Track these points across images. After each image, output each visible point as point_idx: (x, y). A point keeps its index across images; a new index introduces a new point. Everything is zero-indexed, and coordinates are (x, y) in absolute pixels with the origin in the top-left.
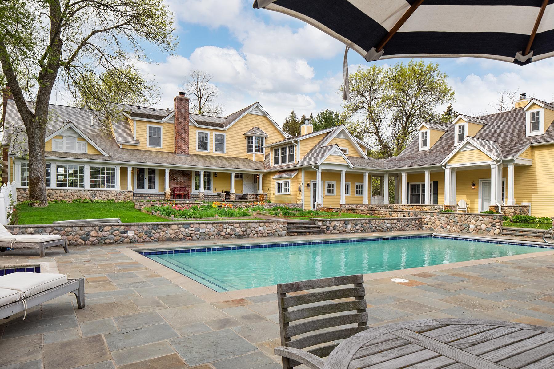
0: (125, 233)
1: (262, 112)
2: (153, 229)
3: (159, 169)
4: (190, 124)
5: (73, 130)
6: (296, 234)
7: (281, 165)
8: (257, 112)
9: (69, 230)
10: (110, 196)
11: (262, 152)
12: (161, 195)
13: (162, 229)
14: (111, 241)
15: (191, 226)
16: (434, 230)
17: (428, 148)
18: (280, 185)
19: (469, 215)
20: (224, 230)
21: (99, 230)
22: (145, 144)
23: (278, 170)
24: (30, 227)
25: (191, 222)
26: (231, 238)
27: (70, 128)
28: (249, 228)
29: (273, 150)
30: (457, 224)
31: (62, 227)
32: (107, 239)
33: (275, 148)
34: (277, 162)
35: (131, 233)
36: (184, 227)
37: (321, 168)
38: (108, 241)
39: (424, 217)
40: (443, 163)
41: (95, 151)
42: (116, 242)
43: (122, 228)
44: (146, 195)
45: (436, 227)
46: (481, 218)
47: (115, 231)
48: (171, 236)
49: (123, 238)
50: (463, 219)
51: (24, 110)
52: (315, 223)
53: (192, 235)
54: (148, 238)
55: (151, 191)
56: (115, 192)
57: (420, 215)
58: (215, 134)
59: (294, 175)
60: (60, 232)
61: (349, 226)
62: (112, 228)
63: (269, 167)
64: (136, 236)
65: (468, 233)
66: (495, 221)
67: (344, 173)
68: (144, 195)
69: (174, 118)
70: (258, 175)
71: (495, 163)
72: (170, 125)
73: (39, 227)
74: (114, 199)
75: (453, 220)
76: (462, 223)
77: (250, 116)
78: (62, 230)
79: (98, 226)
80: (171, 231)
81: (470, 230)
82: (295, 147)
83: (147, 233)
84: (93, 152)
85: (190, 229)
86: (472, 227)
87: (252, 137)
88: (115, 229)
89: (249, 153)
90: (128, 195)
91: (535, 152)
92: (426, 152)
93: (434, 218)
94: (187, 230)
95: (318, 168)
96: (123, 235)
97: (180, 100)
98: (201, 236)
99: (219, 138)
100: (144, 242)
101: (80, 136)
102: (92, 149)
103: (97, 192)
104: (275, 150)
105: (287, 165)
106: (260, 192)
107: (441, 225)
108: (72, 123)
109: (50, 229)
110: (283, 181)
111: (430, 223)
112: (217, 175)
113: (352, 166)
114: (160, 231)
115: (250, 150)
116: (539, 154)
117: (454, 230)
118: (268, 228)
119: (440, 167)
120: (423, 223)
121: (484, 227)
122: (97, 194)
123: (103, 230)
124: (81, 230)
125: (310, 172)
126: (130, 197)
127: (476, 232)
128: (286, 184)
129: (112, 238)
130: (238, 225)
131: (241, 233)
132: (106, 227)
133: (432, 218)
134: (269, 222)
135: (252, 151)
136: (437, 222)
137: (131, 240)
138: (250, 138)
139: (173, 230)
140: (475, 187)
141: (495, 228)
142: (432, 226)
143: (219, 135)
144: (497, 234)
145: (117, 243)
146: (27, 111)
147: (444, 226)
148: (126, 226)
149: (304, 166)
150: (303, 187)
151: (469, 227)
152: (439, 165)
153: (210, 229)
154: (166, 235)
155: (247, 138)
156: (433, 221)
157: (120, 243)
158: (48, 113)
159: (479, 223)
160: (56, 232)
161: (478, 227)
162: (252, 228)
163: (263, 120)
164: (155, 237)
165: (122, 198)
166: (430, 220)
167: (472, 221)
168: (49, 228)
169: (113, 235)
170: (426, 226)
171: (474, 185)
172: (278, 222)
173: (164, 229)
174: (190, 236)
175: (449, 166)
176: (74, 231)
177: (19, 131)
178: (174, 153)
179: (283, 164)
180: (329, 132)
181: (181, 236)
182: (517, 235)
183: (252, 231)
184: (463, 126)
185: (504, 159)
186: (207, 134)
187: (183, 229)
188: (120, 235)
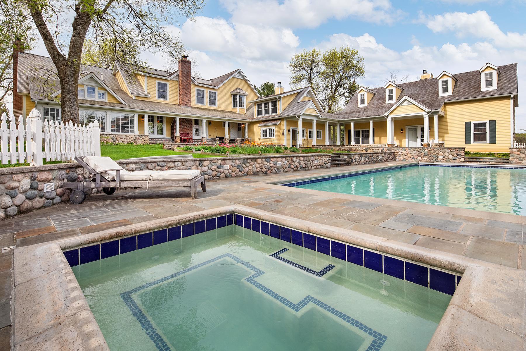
0: (221, 168)
1: (243, 77)
2: (243, 163)
3: (166, 117)
4: (192, 83)
5: (94, 80)
6: (336, 166)
7: (264, 116)
8: (239, 76)
9: (171, 166)
10: (130, 140)
11: (244, 107)
12: (168, 140)
13: (251, 163)
14: (210, 177)
15: (272, 159)
16: (407, 160)
17: (365, 105)
18: (265, 131)
19: (438, 149)
20: (293, 163)
21: (199, 164)
22: (154, 97)
23: (261, 120)
24: (132, 163)
25: (272, 156)
26: (298, 170)
27: (91, 78)
28: (309, 161)
29: (257, 105)
30: (427, 156)
31: (165, 162)
32: (206, 174)
33: (258, 104)
34: (260, 113)
35: (226, 168)
36: (266, 161)
37: (302, 117)
38: (207, 177)
39: (397, 151)
40: (386, 114)
41: (115, 100)
42: (214, 177)
43: (219, 162)
44: (156, 140)
45: (408, 158)
46: (448, 151)
47: (213, 165)
48: (257, 170)
49: (220, 173)
50: (432, 152)
51: (56, 53)
52: (340, 157)
53: (272, 168)
54: (240, 173)
55: (160, 136)
56: (134, 136)
57: (394, 150)
58: (210, 92)
59: (278, 123)
60: (163, 168)
61: (363, 158)
62: (211, 162)
63: (253, 118)
64: (230, 171)
65: (437, 161)
66: (461, 152)
67: (315, 121)
68: (155, 140)
69: (178, 76)
70: (243, 124)
71: (426, 114)
72: (175, 82)
73: (141, 163)
74: (134, 142)
75: (423, 153)
76: (431, 155)
77: (234, 79)
78: (164, 166)
79: (198, 161)
80: (257, 165)
81: (439, 159)
82: (277, 102)
83: (239, 167)
84: (112, 101)
85: (271, 162)
86: (440, 157)
87: (237, 95)
88: (213, 164)
89: (234, 107)
90: (145, 139)
91: (447, 107)
92: (364, 108)
93: (406, 151)
94: (268, 164)
95: (300, 118)
96: (220, 170)
97: (184, 62)
98: (278, 169)
99: (212, 94)
100: (237, 176)
101: (101, 85)
102: (111, 98)
103: (118, 136)
104: (258, 105)
105: (270, 116)
106: (246, 137)
107: (412, 157)
108: (93, 73)
109: (153, 165)
110: (268, 128)
111: (403, 156)
112: (212, 124)
113: (320, 117)
114: (248, 165)
115: (235, 105)
116: (448, 108)
117: (424, 160)
118: (321, 161)
119: (383, 117)
120: (396, 156)
121: (451, 157)
122: (118, 138)
123: (202, 165)
124: (183, 165)
125: (292, 120)
126: (147, 141)
127: (444, 161)
128: (272, 131)
129: (210, 173)
130: (301, 158)
131: (304, 166)
132: (206, 162)
133: (405, 152)
134: (321, 156)
135: (237, 106)
136: (409, 155)
137: (227, 175)
138: (235, 96)
139: (258, 164)
140: (403, 132)
141: (461, 157)
142: (404, 158)
143: (213, 93)
144: (463, 162)
145: (215, 179)
146: (59, 54)
147: (415, 157)
148: (223, 160)
149: (287, 117)
150: (285, 132)
151: (438, 157)
152: (383, 115)
153: (284, 163)
154: (253, 169)
155: (232, 96)
156: (406, 154)
157: (217, 178)
158: (81, 58)
159: (446, 154)
160: (159, 167)
161: (446, 157)
162: (311, 161)
163: (243, 83)
164: (245, 171)
165: (140, 141)
166: (403, 154)
167: (440, 153)
168: (152, 163)
169: (211, 170)
170: (399, 158)
171: (402, 130)
172: (326, 156)
173: (252, 163)
174: (271, 170)
175: (390, 117)
176: (176, 167)
177: (50, 73)
178: (179, 105)
179: (266, 115)
180: (300, 92)
181: (264, 170)
182: (480, 162)
183: (311, 163)
184: (392, 90)
185: (433, 111)
186: (203, 91)
187: (265, 163)
188: (217, 170)
